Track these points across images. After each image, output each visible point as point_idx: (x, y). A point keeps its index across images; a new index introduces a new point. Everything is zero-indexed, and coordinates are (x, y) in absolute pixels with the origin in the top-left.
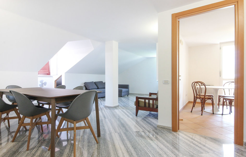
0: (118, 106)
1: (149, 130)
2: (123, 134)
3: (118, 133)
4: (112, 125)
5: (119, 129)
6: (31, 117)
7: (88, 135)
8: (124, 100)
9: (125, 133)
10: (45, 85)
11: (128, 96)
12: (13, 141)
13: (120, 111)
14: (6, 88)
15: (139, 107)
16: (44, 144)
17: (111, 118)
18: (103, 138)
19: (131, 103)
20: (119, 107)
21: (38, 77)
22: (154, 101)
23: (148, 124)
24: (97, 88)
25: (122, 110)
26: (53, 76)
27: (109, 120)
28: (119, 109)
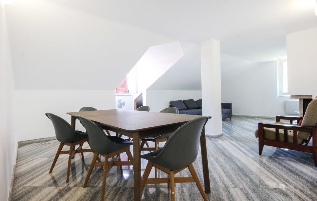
0: (222, 135)
1: (300, 188)
2: (250, 192)
3: (241, 189)
4: (223, 170)
5: (239, 179)
6: (106, 156)
7: (189, 187)
8: (227, 124)
9: (254, 191)
10: (124, 106)
11: (230, 118)
12: (85, 186)
13: (228, 143)
14: (80, 111)
15: (264, 140)
16: (123, 197)
17: (217, 155)
18: (217, 198)
19: (241, 131)
20: (224, 137)
21: (116, 95)
22: (298, 132)
23: (291, 174)
24: (187, 108)
25: (230, 142)
26: (132, 94)
27: (215, 160)
28: (225, 140)
